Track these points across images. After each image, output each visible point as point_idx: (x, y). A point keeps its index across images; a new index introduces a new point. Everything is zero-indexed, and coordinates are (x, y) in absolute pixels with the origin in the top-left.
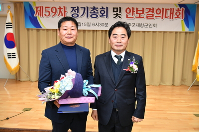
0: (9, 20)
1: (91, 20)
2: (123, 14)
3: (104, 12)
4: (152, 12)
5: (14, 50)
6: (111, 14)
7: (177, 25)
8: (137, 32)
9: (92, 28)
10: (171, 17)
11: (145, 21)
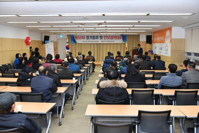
0: (68, 41)
1: (93, 40)
2: (103, 38)
3: (97, 37)
4: (112, 37)
5: (69, 50)
6: (99, 38)
7: (120, 41)
8: (108, 44)
9: (93, 43)
10: (119, 39)
11: (110, 40)
